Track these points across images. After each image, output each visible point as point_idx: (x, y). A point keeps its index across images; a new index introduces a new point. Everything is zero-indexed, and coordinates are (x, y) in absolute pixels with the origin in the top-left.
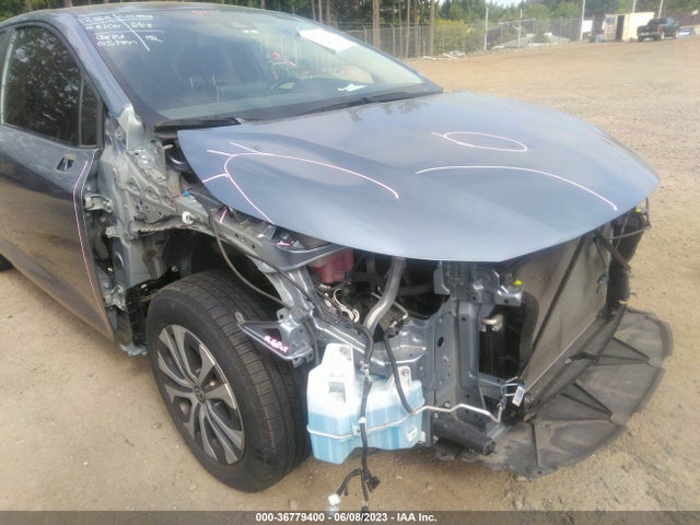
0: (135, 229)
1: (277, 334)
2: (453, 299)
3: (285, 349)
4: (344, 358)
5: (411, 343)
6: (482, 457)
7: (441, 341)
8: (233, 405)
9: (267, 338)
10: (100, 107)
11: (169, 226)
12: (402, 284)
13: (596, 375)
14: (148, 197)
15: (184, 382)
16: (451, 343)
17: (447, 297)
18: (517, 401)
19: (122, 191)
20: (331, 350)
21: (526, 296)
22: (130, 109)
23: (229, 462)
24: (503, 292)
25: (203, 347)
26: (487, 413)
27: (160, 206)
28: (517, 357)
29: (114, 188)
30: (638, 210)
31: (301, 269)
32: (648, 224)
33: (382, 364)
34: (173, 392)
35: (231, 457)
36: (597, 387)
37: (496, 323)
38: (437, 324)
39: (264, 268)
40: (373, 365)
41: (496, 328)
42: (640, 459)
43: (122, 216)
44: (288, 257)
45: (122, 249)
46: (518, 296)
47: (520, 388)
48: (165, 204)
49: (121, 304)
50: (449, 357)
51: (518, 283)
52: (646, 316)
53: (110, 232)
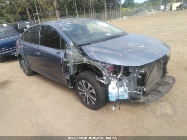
0: (73, 64)
1: (103, 80)
2: (132, 73)
3: (104, 82)
4: (114, 83)
5: (126, 81)
6: (139, 101)
7: (130, 80)
8: (95, 93)
9: (101, 80)
10: (65, 43)
11: (81, 63)
12: (123, 71)
13: (160, 88)
14: (76, 58)
15: (84, 91)
16: (132, 81)
17: (131, 73)
18: (145, 90)
19: (71, 57)
20: (112, 82)
21: (145, 72)
22: (72, 43)
23: (93, 104)
24: (141, 71)
25: (89, 83)
26: (139, 93)
27: (79, 60)
28: (144, 83)
29: (69, 57)
30: (167, 56)
31: (106, 69)
32: (170, 59)
33: (121, 84)
34: (80, 93)
35: (93, 103)
36: (160, 89)
37: (140, 77)
38: (130, 77)
39: (100, 69)
40: (119, 84)
41: (140, 78)
42: (169, 103)
43: (70, 62)
44: (104, 67)
45: (69, 68)
46: (144, 72)
47: (145, 88)
48: (80, 59)
49: (68, 78)
50: (132, 83)
51: (144, 70)
52: (171, 77)
53: (68, 65)
